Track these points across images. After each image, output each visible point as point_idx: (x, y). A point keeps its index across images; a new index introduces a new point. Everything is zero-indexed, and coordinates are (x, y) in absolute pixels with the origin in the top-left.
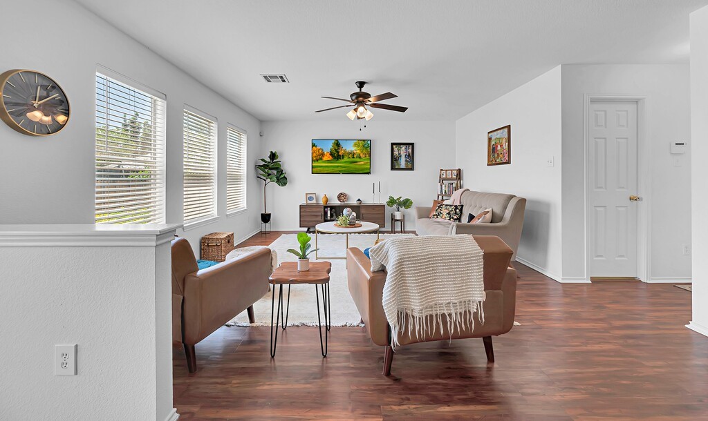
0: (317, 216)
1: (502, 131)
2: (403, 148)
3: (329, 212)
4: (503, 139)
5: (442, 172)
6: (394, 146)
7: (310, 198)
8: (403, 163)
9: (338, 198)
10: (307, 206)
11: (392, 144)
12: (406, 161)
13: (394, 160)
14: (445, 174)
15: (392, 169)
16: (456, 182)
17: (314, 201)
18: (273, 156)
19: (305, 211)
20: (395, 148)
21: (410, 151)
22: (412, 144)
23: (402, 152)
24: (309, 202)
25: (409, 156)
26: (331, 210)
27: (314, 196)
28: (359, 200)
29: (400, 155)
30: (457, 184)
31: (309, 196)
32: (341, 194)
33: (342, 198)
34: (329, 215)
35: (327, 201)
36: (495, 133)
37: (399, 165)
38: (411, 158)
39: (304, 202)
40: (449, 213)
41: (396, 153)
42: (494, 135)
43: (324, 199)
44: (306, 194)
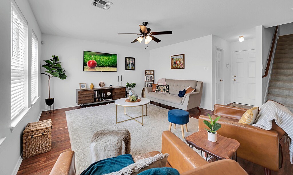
0: (89, 96)
1: (180, 56)
2: (131, 60)
3: (96, 93)
4: (180, 59)
5: (146, 71)
6: (127, 59)
7: (83, 86)
8: (130, 67)
9: (99, 85)
10: (82, 91)
11: (126, 58)
12: (132, 66)
13: (127, 65)
14: (147, 72)
17: (85, 88)
18: (56, 58)
19: (81, 94)
20: (127, 60)
21: (133, 61)
22: (134, 58)
23: (130, 62)
24: (82, 88)
26: (97, 92)
27: (85, 85)
28: (111, 85)
31: (81, 85)
32: (101, 82)
33: (101, 85)
34: (96, 95)
35: (93, 87)
36: (176, 56)
37: (129, 68)
38: (134, 64)
39: (79, 88)
40: (164, 89)
41: (128, 62)
42: (175, 58)
43: (92, 86)
44: (80, 84)
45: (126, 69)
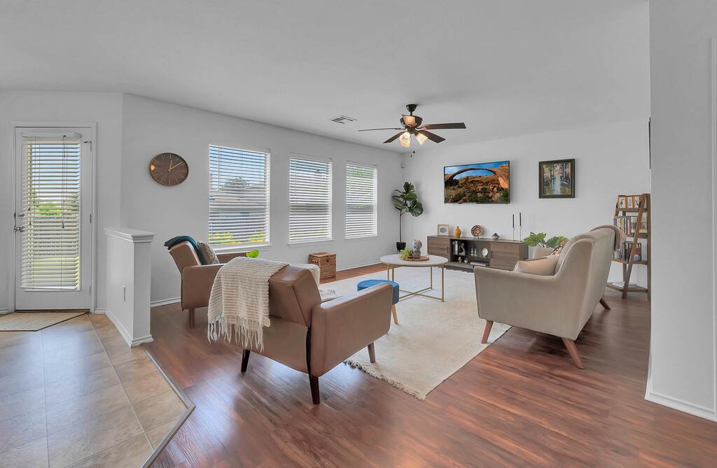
0: (442, 249)
2: (558, 167)
3: (457, 246)
5: (621, 199)
6: (544, 166)
7: (443, 230)
8: (557, 187)
9: (472, 231)
10: (438, 238)
11: (541, 164)
12: (562, 185)
13: (544, 184)
14: (624, 202)
15: (541, 196)
16: (637, 214)
17: (446, 234)
18: (408, 187)
20: (546, 169)
21: (568, 170)
22: (572, 162)
23: (556, 174)
24: (441, 234)
25: (567, 178)
26: (460, 245)
27: (447, 228)
28: (496, 235)
29: (553, 178)
30: (640, 218)
31: (441, 227)
32: (477, 227)
33: (478, 232)
34: (456, 249)
35: (460, 234)
37: (551, 190)
38: (570, 180)
39: (434, 233)
41: (547, 174)
43: (457, 232)
44: (439, 225)
45: (542, 195)
